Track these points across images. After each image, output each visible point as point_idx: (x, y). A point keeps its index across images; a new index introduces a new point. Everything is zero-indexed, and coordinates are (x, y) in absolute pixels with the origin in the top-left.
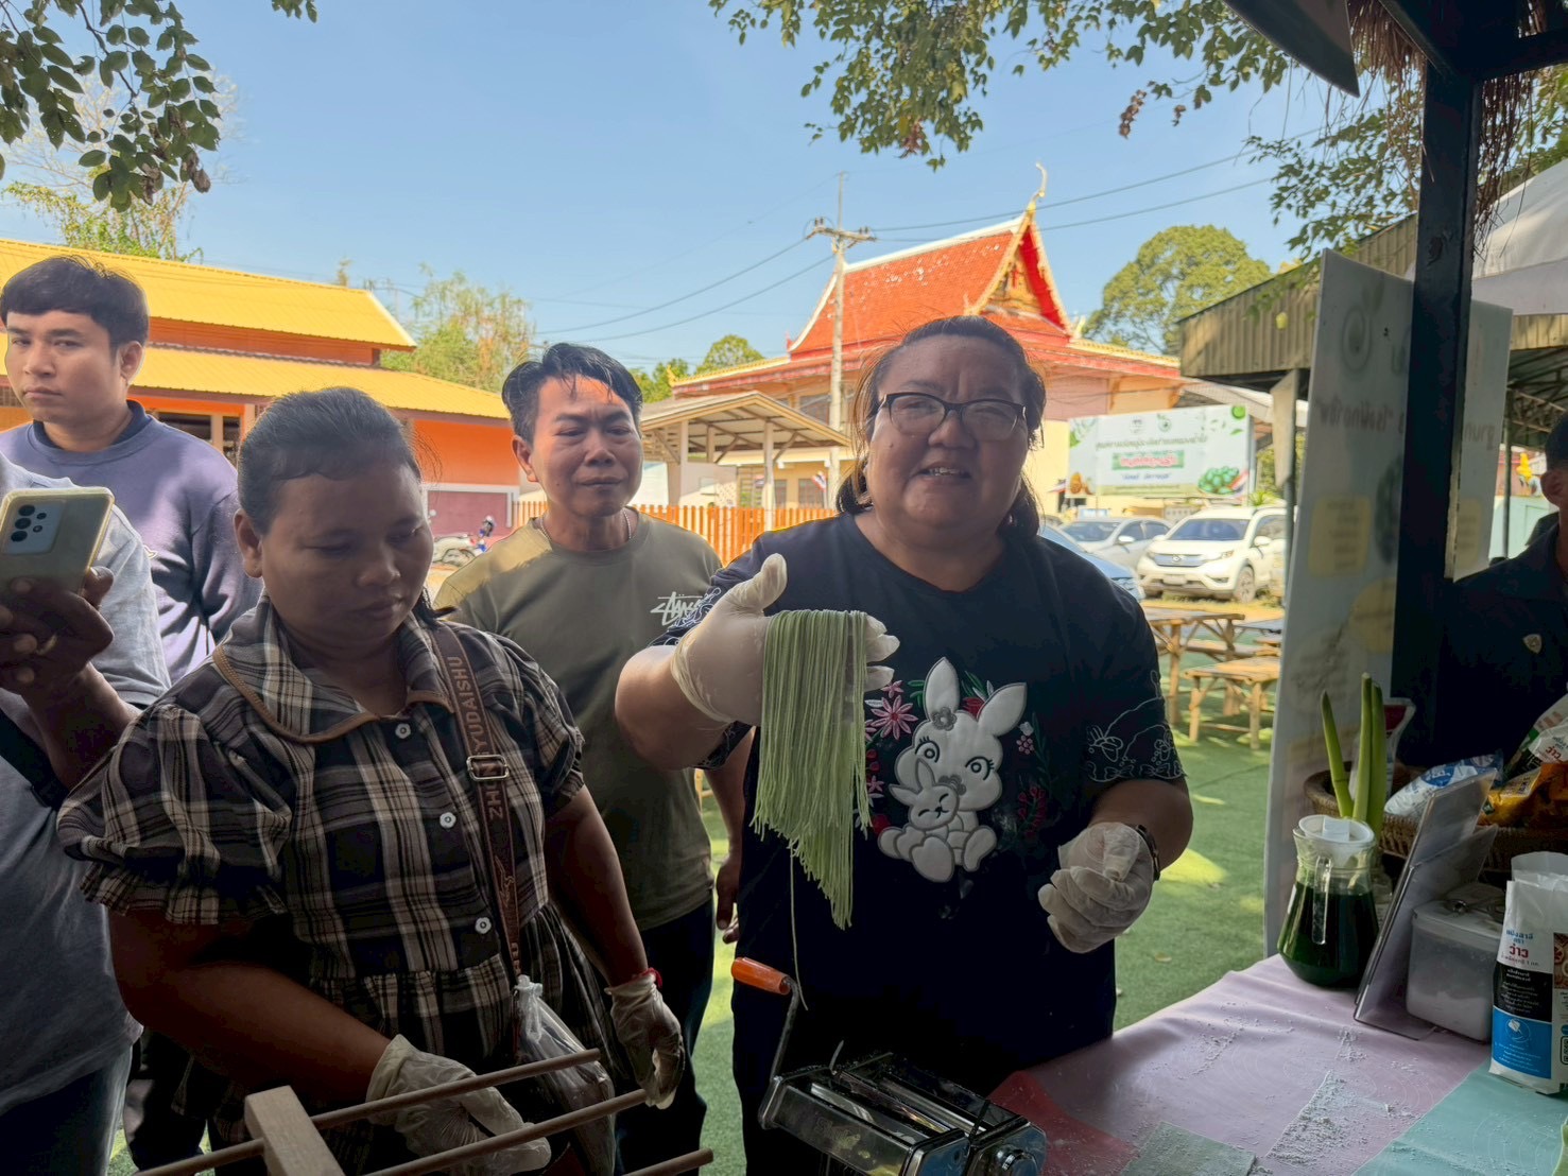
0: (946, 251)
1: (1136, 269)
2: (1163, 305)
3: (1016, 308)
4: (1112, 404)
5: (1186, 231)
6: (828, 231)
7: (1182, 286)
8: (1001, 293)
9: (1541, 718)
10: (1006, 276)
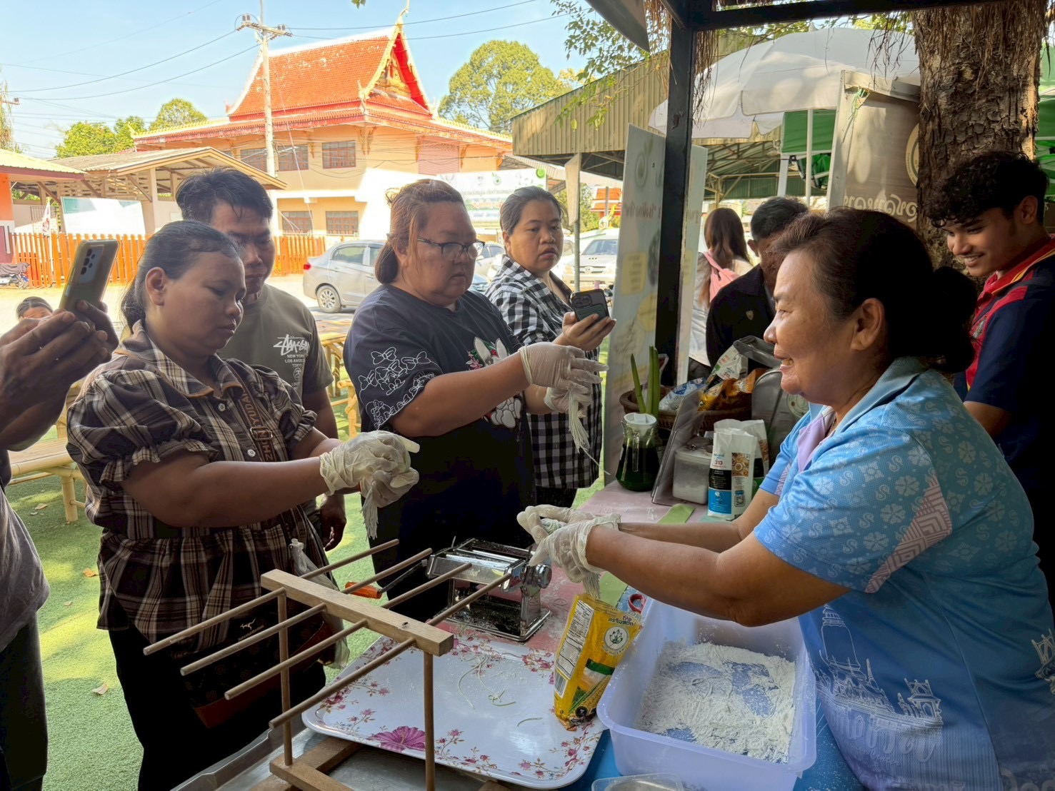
0: (342, 47)
1: (470, 68)
2: (489, 95)
3: (395, 92)
4: (462, 164)
5: (501, 45)
6: (255, 26)
7: (500, 83)
8: (383, 80)
9: (720, 359)
10: (386, 69)
